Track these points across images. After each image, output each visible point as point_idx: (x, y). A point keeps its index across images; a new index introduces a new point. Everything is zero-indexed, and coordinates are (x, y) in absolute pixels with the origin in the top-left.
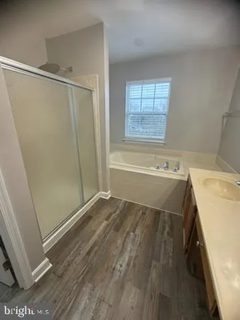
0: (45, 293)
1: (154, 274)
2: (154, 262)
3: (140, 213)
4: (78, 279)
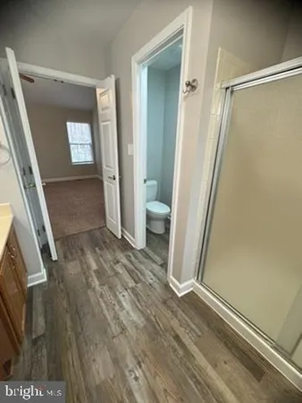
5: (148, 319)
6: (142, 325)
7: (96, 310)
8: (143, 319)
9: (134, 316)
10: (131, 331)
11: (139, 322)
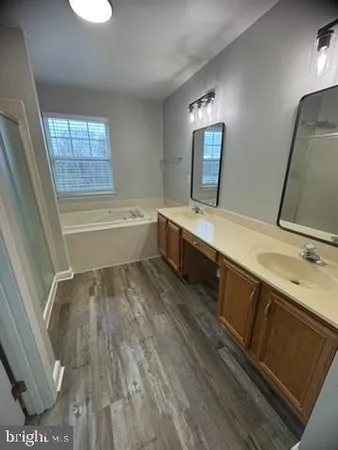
0: (82, 385)
1: (166, 300)
2: (162, 295)
3: (123, 271)
4: (108, 348)
5: (116, 347)
6: (124, 342)
7: (171, 367)
8: (122, 348)
9: (128, 352)
10: (136, 339)
11: (126, 346)
